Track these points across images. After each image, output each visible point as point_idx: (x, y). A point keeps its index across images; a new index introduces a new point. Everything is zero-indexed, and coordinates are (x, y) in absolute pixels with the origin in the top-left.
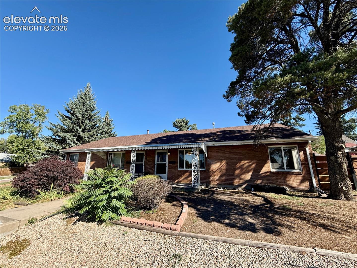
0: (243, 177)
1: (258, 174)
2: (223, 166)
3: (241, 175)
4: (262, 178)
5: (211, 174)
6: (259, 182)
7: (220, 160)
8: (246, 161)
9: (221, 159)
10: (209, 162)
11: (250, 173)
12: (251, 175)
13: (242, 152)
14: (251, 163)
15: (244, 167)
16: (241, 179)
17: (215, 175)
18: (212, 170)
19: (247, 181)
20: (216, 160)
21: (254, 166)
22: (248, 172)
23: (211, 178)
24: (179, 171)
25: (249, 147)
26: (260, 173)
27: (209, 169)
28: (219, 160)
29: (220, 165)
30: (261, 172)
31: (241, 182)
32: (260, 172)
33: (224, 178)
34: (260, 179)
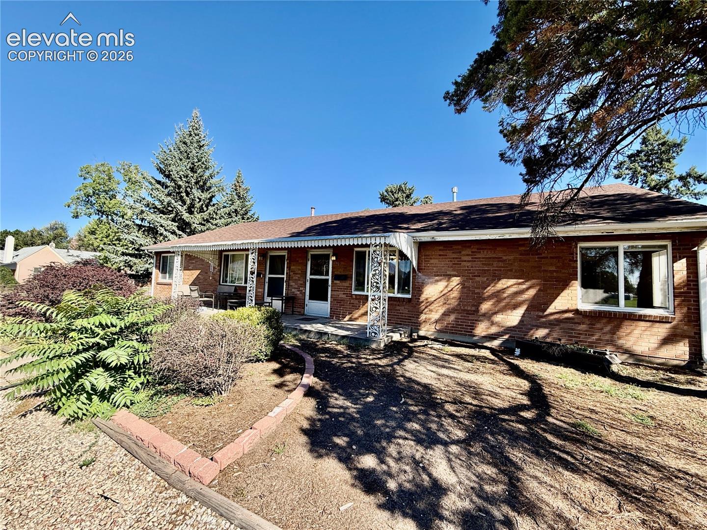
0: (498, 318)
1: (541, 314)
2: (452, 290)
3: (496, 313)
4: (550, 325)
5: (424, 307)
6: (541, 333)
7: (448, 275)
8: (512, 282)
9: (448, 273)
10: (420, 281)
11: (519, 312)
12: (522, 317)
13: (504, 258)
14: (524, 287)
15: (505, 295)
16: (493, 324)
17: (431, 311)
18: (427, 299)
19: (509, 330)
20: (438, 276)
21: (532, 292)
22: (515, 307)
23: (423, 317)
24: (354, 297)
25: (523, 245)
26: (546, 313)
27: (420, 296)
28: (444, 275)
29: (446, 287)
30: (551, 309)
31: (494, 330)
32: (545, 310)
33: (452, 318)
34: (545, 328)
